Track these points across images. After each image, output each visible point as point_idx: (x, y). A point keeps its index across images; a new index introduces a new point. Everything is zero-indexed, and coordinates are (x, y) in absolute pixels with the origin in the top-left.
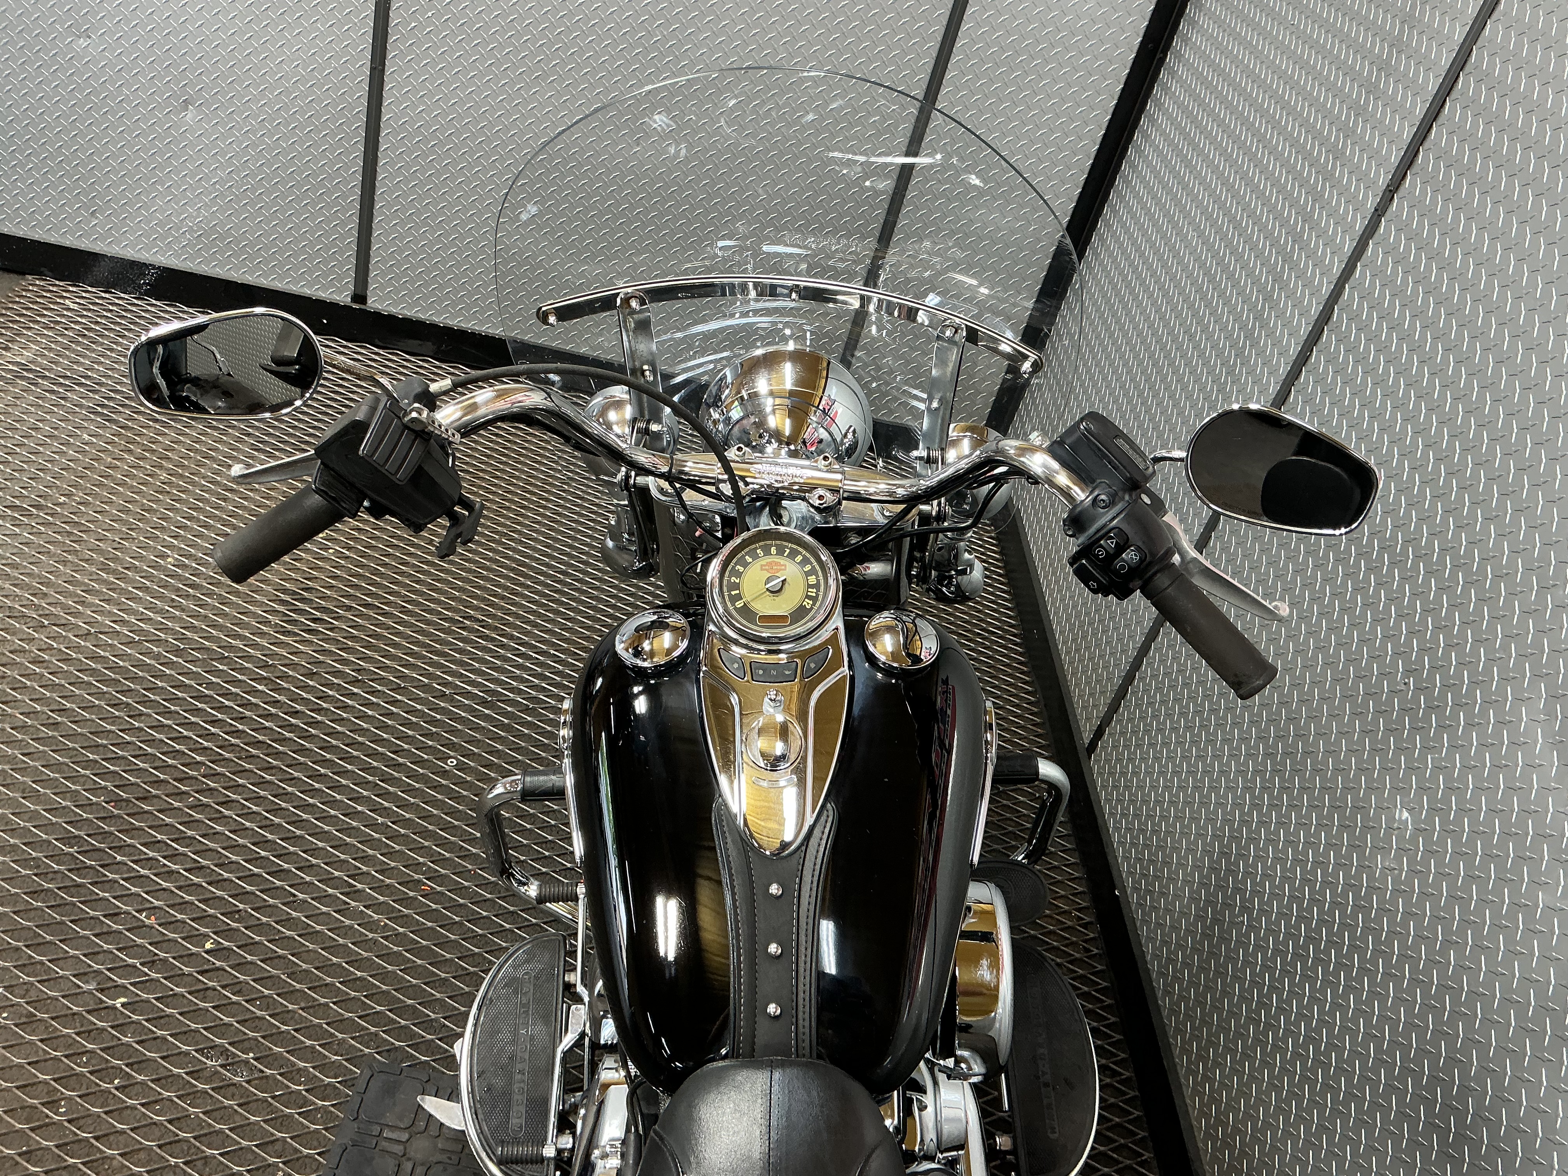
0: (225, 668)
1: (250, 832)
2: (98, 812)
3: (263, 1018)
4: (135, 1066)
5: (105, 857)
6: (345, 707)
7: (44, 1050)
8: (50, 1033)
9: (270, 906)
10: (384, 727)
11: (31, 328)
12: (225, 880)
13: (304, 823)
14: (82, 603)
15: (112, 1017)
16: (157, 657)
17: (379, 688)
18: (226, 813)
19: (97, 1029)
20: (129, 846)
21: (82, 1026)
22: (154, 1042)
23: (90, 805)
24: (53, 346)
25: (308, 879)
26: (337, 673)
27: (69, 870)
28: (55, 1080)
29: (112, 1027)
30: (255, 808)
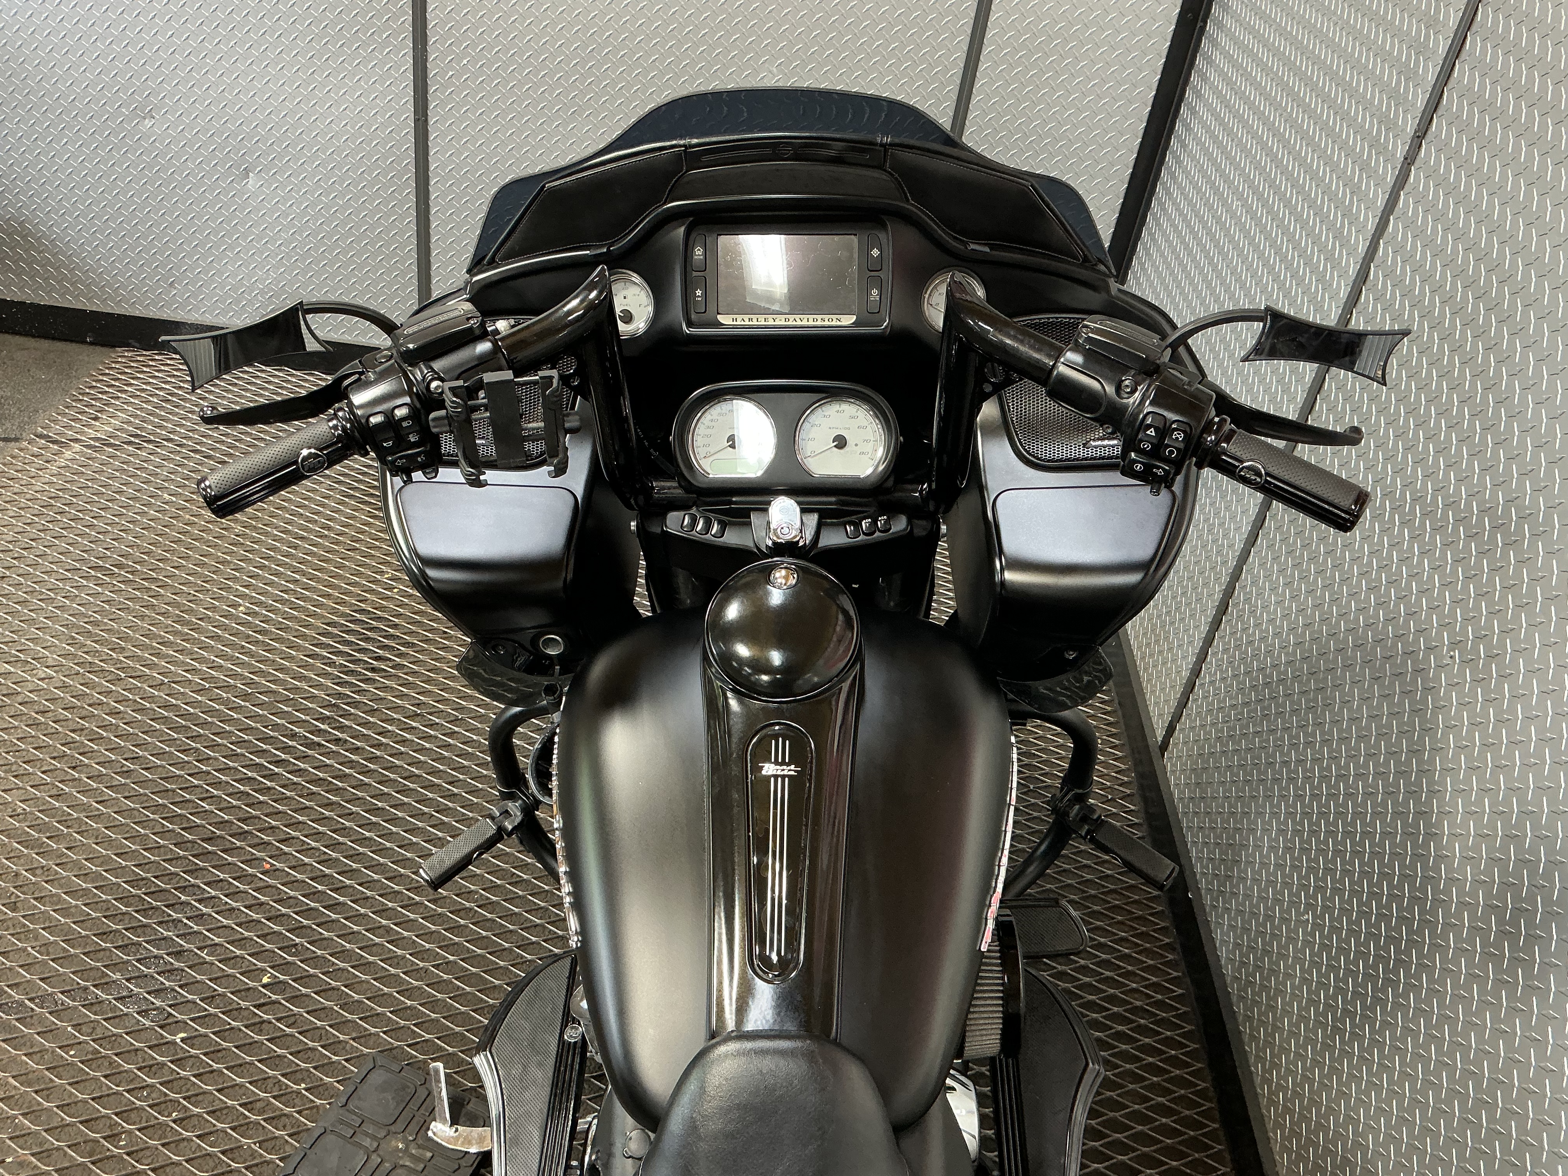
0: (290, 709)
1: (309, 868)
2: (165, 854)
3: (313, 1049)
4: (193, 1099)
5: (171, 897)
6: (403, 742)
7: (107, 1085)
8: (113, 1068)
9: (325, 939)
10: (440, 759)
11: (118, 397)
12: (283, 915)
13: (360, 857)
14: (157, 655)
15: (171, 1053)
16: (226, 702)
17: (437, 721)
18: (286, 849)
19: (157, 1064)
20: (193, 886)
21: (144, 1061)
22: (212, 1075)
23: (158, 847)
24: (139, 413)
25: (362, 911)
26: (396, 708)
27: (136, 911)
28: (116, 1114)
29: (172, 1062)
30: (313, 844)
